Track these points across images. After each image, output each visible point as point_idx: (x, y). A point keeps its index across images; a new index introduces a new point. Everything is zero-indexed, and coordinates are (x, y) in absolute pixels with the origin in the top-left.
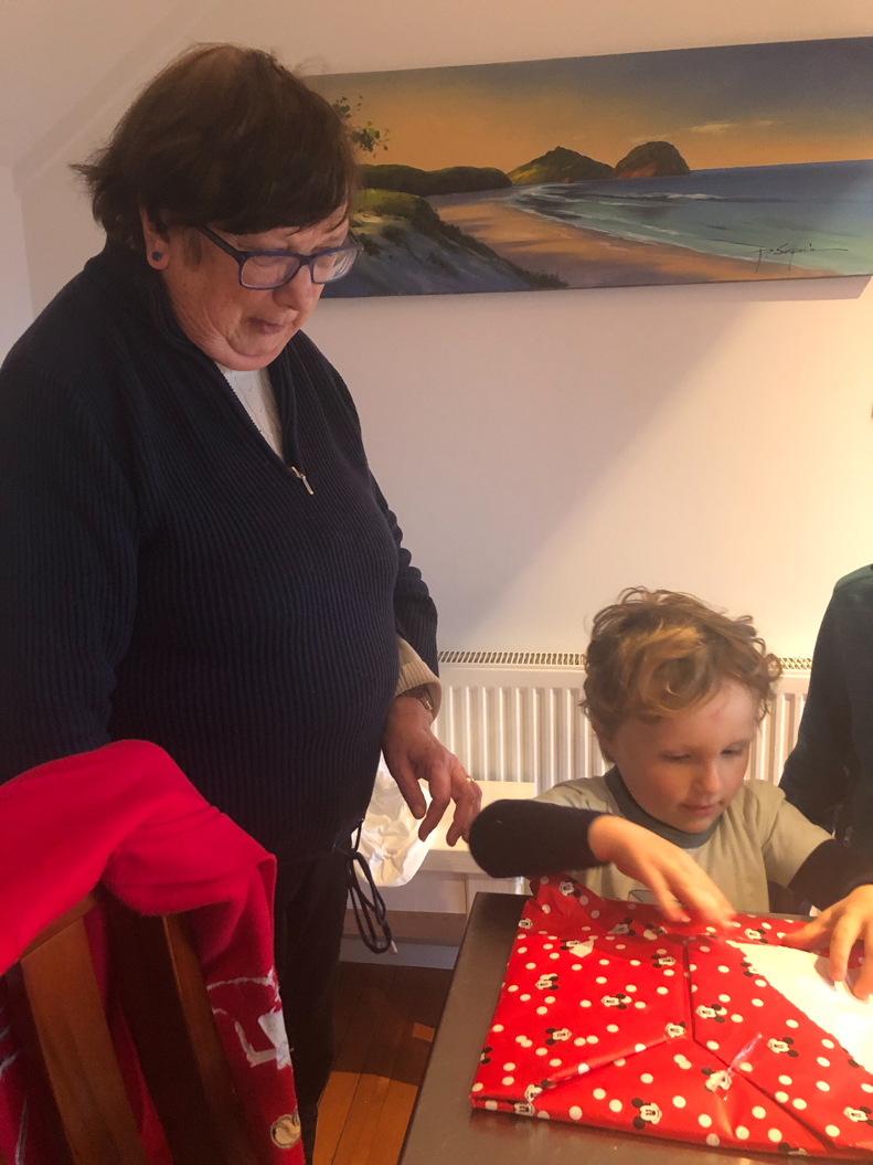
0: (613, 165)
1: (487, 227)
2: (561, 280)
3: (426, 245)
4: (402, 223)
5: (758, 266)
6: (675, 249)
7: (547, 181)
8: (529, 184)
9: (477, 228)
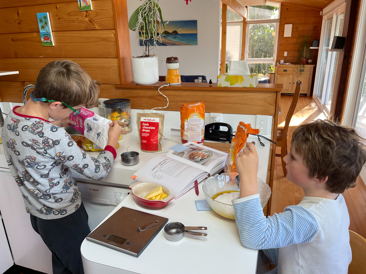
0: (171, 33)
5: (186, 44)
6: (177, 42)
7: (165, 34)
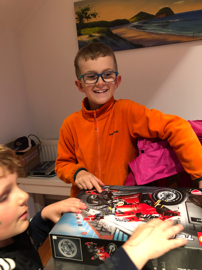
1: (125, 34)
2: (143, 45)
3: (110, 40)
4: (104, 35)
5: (193, 37)
6: (172, 35)
7: (138, 20)
8: (134, 22)
9: (122, 34)
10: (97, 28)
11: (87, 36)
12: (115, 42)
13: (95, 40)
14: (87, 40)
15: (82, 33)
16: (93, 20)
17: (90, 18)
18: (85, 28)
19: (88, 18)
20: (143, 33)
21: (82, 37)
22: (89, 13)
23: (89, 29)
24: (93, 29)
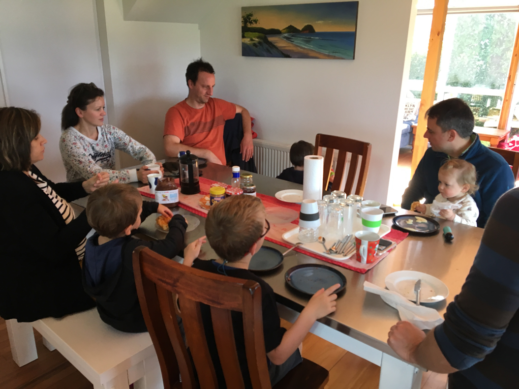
0: (301, 29)
1: (277, 43)
2: (290, 56)
3: (266, 46)
4: (261, 41)
5: (329, 56)
7: (288, 32)
8: (285, 33)
9: (275, 43)
10: (257, 33)
11: (249, 39)
12: (269, 48)
13: (255, 45)
14: (249, 42)
15: (245, 36)
16: (254, 25)
17: (252, 23)
18: (248, 31)
19: (251, 23)
20: (291, 45)
21: (245, 39)
22: (252, 18)
23: (251, 33)
24: (254, 33)
